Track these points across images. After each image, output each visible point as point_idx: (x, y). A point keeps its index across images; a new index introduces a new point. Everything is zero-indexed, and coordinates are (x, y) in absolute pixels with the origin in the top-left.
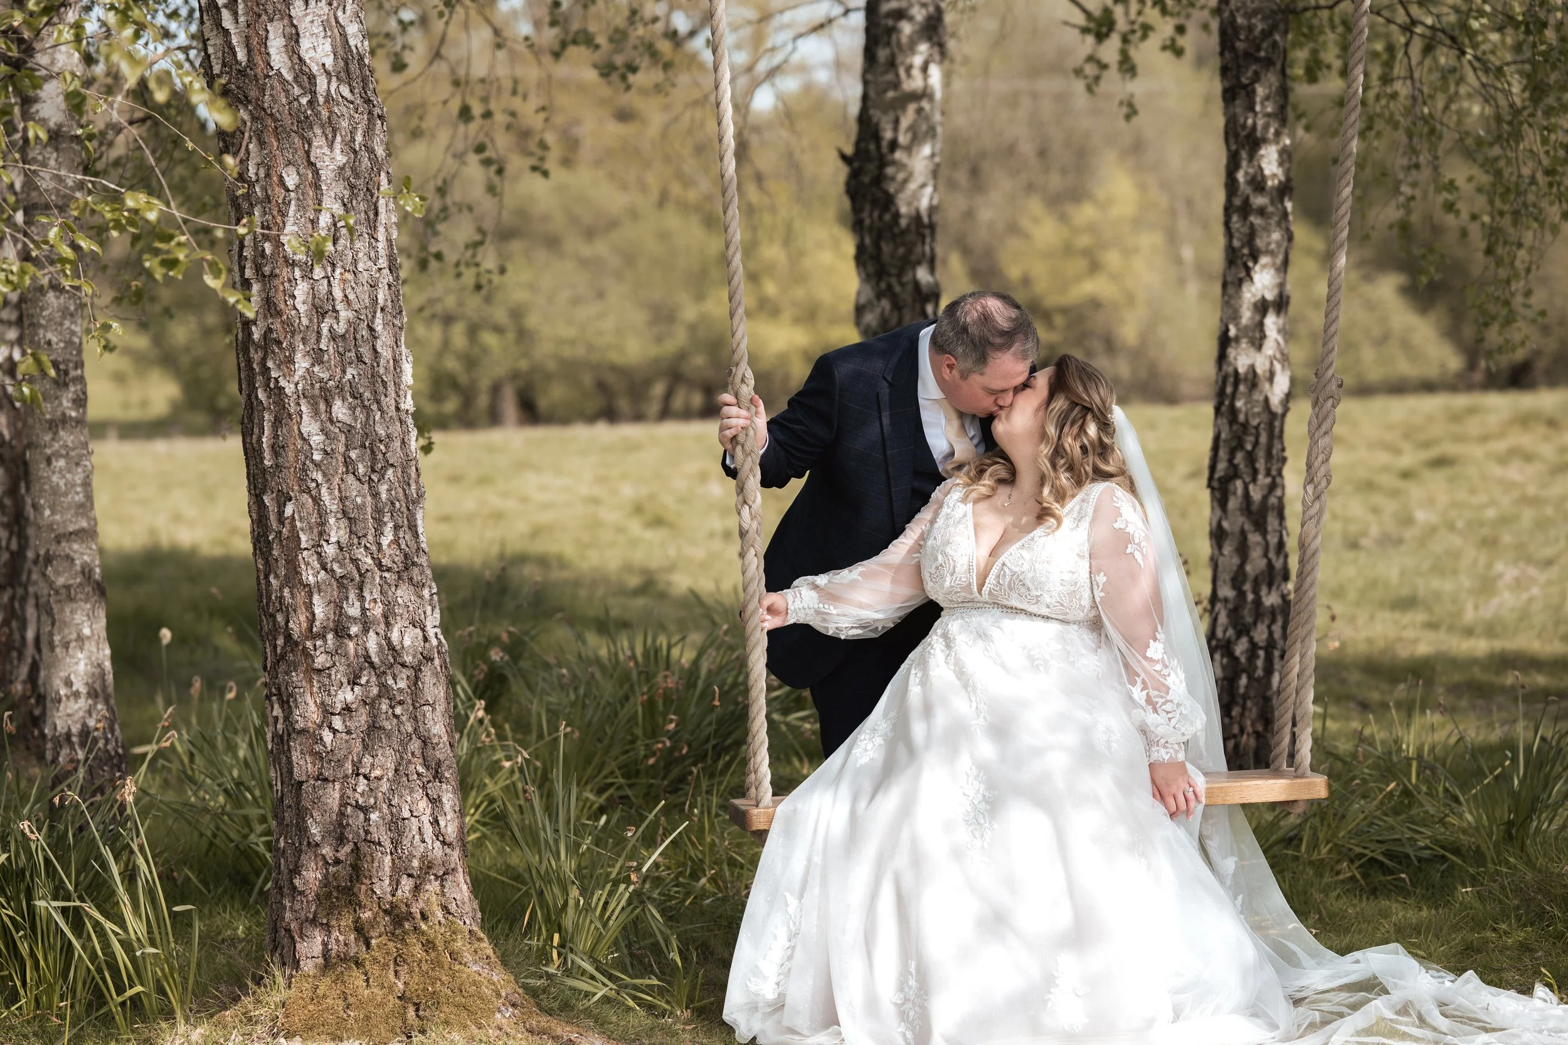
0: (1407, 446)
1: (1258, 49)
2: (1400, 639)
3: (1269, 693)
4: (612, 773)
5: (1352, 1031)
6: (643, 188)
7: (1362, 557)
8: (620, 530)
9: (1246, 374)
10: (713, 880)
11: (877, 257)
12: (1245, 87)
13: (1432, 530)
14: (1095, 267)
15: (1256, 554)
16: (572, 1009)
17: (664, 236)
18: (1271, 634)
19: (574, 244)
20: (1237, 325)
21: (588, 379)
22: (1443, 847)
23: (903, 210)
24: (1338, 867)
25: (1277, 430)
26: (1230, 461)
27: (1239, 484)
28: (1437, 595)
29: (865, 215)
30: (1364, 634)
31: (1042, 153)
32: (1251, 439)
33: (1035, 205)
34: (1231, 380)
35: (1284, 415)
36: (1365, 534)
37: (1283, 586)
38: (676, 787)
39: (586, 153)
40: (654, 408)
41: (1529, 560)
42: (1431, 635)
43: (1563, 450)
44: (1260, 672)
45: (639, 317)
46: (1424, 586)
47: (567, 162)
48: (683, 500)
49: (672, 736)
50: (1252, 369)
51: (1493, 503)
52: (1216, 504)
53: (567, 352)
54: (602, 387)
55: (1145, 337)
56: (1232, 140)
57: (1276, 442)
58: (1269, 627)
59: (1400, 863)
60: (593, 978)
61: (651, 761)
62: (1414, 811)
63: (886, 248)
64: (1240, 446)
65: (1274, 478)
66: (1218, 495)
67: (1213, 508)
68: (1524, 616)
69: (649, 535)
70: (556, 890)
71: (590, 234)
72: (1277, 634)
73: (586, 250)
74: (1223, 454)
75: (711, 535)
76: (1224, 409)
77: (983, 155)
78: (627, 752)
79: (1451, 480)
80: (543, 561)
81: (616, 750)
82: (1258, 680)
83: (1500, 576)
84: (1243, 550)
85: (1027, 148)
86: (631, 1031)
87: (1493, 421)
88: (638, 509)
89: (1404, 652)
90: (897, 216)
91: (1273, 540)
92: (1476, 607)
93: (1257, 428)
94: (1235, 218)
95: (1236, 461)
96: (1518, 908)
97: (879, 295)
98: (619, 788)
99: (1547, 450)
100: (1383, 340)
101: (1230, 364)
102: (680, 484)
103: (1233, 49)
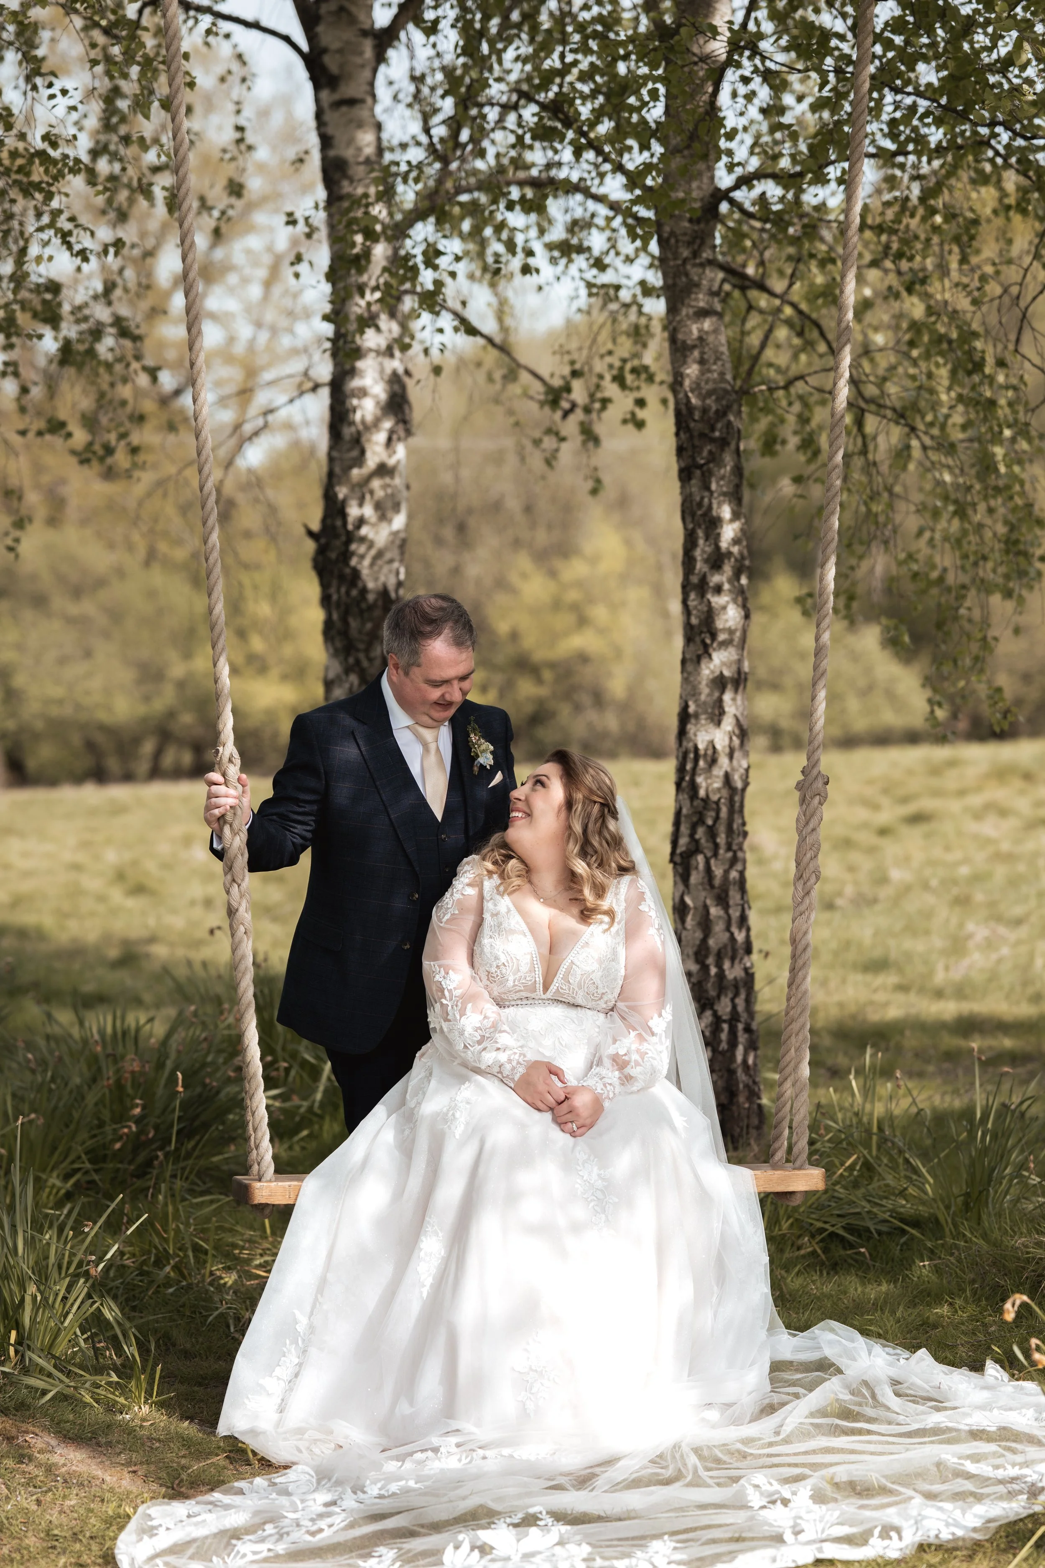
0: (885, 801)
1: (713, 429)
2: (872, 1003)
3: (734, 1066)
4: (79, 1157)
5: (807, 1413)
6: (130, 547)
7: (837, 916)
8: (101, 898)
9: (706, 750)
10: (176, 1268)
11: (345, 633)
12: (701, 467)
13: (906, 889)
14: (583, 621)
15: (719, 927)
16: (28, 1409)
17: (151, 594)
18: (734, 1007)
19: (60, 602)
20: (696, 701)
21: (76, 740)
22: (902, 1220)
23: (371, 585)
24: (800, 1242)
25: (737, 805)
26: (692, 835)
27: (700, 858)
28: (909, 956)
29: (332, 590)
30: (836, 998)
31: (528, 509)
32: (713, 814)
33: (523, 561)
34: (692, 755)
35: (744, 790)
36: (840, 894)
37: (746, 959)
38: (142, 1172)
39: (72, 511)
40: (143, 767)
41: (999, 919)
42: (901, 997)
43: (1038, 804)
44: (724, 1046)
45: (126, 675)
46: (895, 948)
47: (53, 521)
48: (167, 866)
49: (139, 1120)
50: (712, 744)
51: (966, 860)
52: (678, 879)
53: (55, 711)
54: (90, 746)
55: (632, 691)
56: (689, 519)
57: (736, 816)
58: (732, 1000)
59: (860, 1236)
60: (50, 1375)
61: (118, 1146)
62: (875, 1184)
63: (354, 623)
64: (701, 821)
65: (735, 852)
66: (680, 870)
67: (675, 883)
68: (993, 977)
69: (130, 903)
70: (14, 1287)
71: (77, 593)
72: (741, 1007)
73: (73, 609)
74: (684, 829)
75: (193, 903)
76: (684, 784)
77: (470, 511)
78: (95, 1136)
79: (928, 836)
80: (22, 933)
81: (83, 1135)
82: (723, 1053)
83: (970, 936)
84: (706, 924)
85: (513, 504)
86: (87, 1430)
87: (971, 773)
88: (120, 876)
89: (874, 1016)
90: (364, 591)
91: (735, 913)
92: (947, 968)
93: (717, 803)
94: (692, 596)
95: (697, 836)
96: (973, 1281)
97: (347, 671)
98: (87, 1172)
99: (1023, 805)
100: (867, 691)
101: (690, 740)
102: (164, 848)
103: (688, 429)
